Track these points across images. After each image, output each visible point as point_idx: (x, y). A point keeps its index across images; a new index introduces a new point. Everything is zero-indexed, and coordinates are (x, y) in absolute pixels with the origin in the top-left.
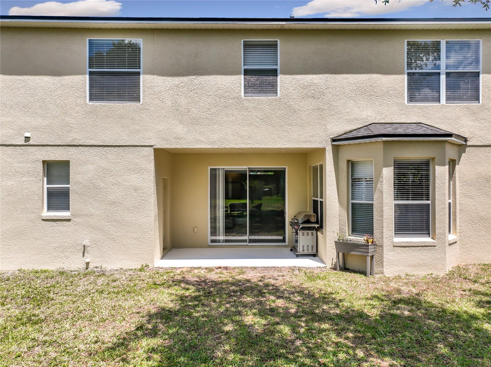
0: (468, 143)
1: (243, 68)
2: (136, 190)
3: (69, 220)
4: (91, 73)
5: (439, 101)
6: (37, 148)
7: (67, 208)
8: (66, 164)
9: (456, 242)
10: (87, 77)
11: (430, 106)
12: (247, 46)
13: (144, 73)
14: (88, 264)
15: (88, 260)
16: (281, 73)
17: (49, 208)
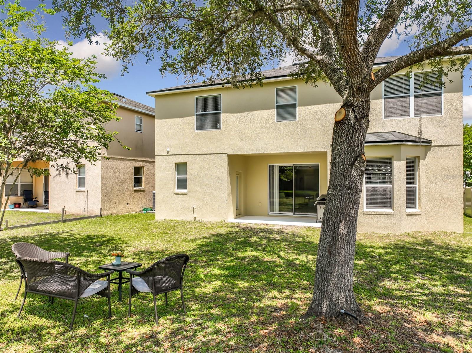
0: (433, 144)
1: (276, 105)
2: (218, 178)
3: (187, 194)
4: (197, 115)
5: (408, 115)
6: (172, 156)
7: (186, 188)
8: (185, 164)
9: (420, 215)
10: (195, 117)
11: (402, 119)
12: (278, 91)
13: (222, 113)
14: (195, 218)
15: (195, 216)
16: (298, 106)
17: (178, 188)
